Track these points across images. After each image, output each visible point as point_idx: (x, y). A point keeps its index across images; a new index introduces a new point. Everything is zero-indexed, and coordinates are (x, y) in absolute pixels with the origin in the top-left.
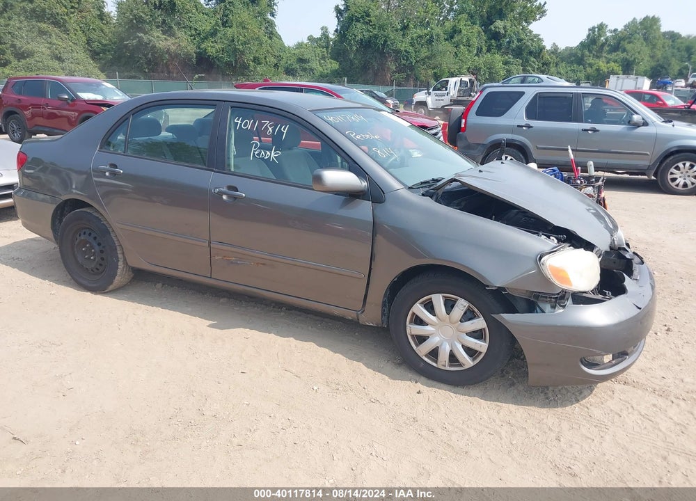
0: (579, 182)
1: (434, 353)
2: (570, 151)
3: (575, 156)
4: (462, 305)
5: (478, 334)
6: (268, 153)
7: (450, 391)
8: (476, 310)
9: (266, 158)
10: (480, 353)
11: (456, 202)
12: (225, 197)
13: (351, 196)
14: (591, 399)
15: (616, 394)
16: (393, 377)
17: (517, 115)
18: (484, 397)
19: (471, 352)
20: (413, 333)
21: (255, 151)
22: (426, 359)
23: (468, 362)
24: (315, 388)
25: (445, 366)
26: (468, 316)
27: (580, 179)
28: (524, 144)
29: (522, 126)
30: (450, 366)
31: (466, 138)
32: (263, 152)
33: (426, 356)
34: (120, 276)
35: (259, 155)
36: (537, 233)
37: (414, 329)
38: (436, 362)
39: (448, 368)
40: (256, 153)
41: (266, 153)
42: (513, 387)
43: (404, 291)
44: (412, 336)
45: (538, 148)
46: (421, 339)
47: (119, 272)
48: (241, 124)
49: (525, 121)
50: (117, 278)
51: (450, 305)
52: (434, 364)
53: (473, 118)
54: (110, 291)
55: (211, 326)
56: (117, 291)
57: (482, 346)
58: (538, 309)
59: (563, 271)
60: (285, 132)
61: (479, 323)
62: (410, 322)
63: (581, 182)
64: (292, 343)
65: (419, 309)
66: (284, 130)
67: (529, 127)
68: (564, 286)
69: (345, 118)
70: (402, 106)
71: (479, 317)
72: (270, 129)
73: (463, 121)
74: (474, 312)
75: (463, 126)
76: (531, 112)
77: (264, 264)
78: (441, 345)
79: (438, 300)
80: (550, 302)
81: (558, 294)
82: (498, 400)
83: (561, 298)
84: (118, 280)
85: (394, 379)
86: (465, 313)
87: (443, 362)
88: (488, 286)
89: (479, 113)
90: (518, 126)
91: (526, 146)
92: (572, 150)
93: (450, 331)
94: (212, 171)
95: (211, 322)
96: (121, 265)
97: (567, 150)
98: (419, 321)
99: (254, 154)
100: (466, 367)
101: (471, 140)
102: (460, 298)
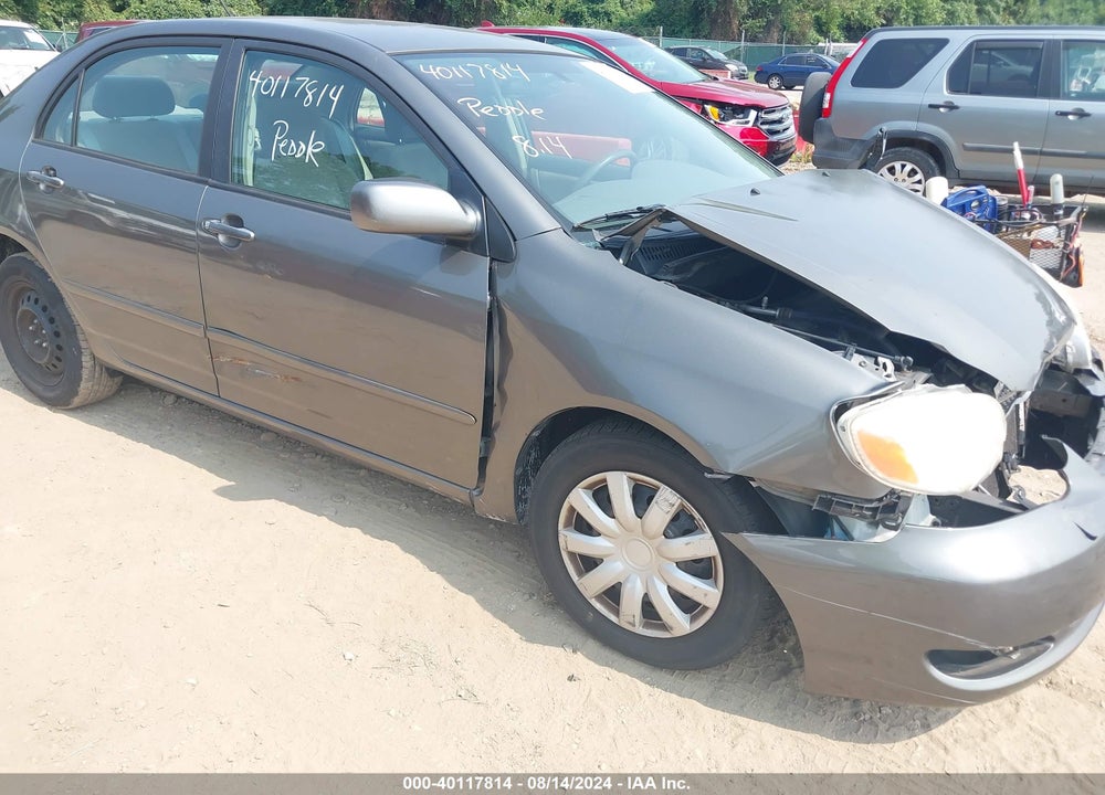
0: (1027, 216)
1: (613, 594)
2: (1017, 153)
3: (1025, 164)
4: (667, 501)
5: (700, 568)
6: (303, 146)
7: (642, 678)
8: (697, 515)
9: (298, 156)
10: (706, 608)
11: (673, 264)
12: (221, 238)
13: (454, 243)
14: (958, 725)
15: (1023, 713)
16: (530, 636)
17: (931, 84)
18: (711, 701)
19: (686, 604)
20: (570, 549)
21: (279, 142)
22: (598, 606)
23: (681, 624)
24: (348, 656)
25: (634, 626)
26: (680, 526)
27: (1031, 211)
28: (939, 141)
29: (938, 107)
30: (646, 625)
31: (831, 130)
32: (293, 144)
33: (599, 598)
34: (88, 380)
35: (285, 149)
36: (844, 348)
37: (572, 541)
38: (617, 613)
39: (640, 630)
40: (282, 145)
41: (298, 146)
42: (783, 680)
43: (556, 458)
44: (572, 555)
45: (966, 148)
46: (589, 563)
47: (85, 373)
48: (260, 85)
49: (945, 95)
50: (83, 385)
51: (643, 498)
52: (613, 618)
53: (846, 92)
54: (77, 408)
55: (222, 492)
56: (85, 409)
57: (708, 594)
58: (836, 528)
59: (893, 447)
60: (336, 99)
61: (702, 545)
62: (567, 525)
63: (1033, 217)
64: (355, 539)
65: (581, 499)
66: (334, 95)
67: (951, 107)
68: (897, 484)
69: (474, 71)
70: (752, 75)
71: (703, 532)
72: (310, 94)
73: (828, 96)
74: (692, 518)
75: (826, 106)
76: (960, 79)
77: (296, 379)
78: (627, 579)
79: (620, 484)
80: (863, 517)
81: (880, 500)
82: (740, 711)
83: (889, 508)
84: (85, 387)
85: (530, 640)
86: (675, 518)
87: (630, 614)
88: (712, 472)
89: (857, 82)
90: (931, 106)
91: (945, 146)
92: (1024, 152)
93: (644, 553)
94: (206, 183)
95: (225, 483)
96: (86, 361)
97: (1011, 151)
98: (583, 527)
99: (278, 147)
100: (677, 633)
101: (840, 134)
102: (662, 486)
